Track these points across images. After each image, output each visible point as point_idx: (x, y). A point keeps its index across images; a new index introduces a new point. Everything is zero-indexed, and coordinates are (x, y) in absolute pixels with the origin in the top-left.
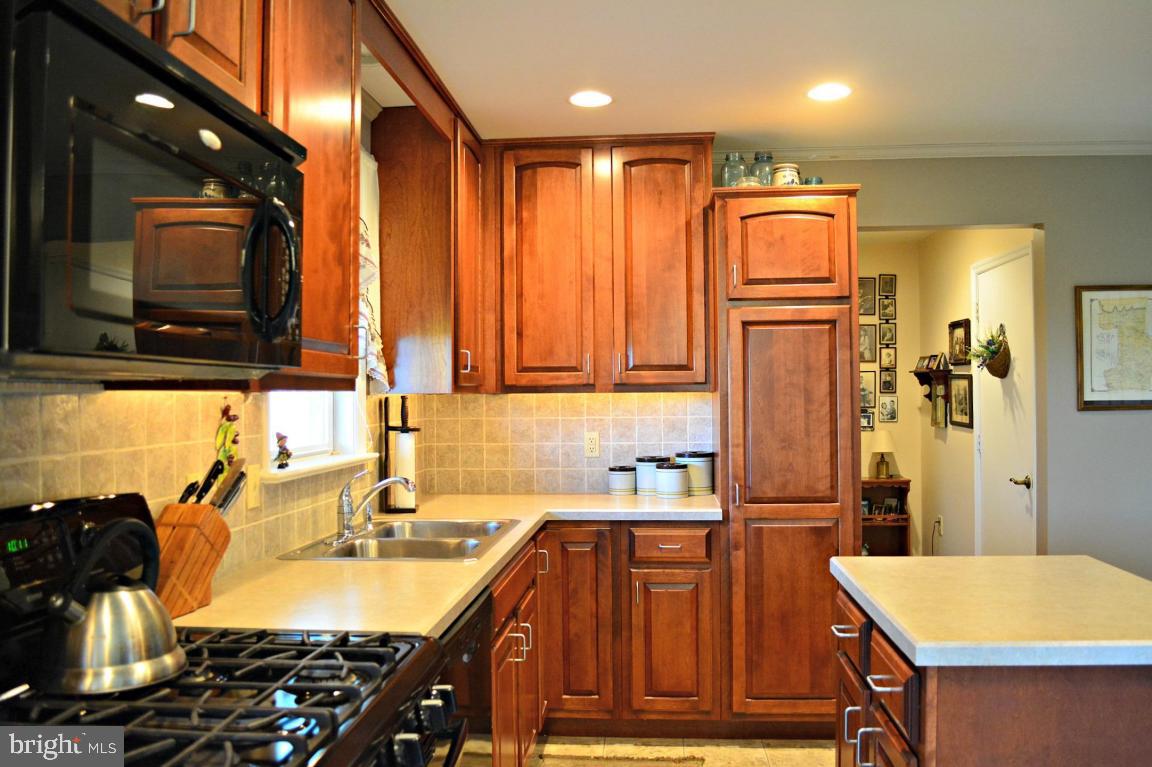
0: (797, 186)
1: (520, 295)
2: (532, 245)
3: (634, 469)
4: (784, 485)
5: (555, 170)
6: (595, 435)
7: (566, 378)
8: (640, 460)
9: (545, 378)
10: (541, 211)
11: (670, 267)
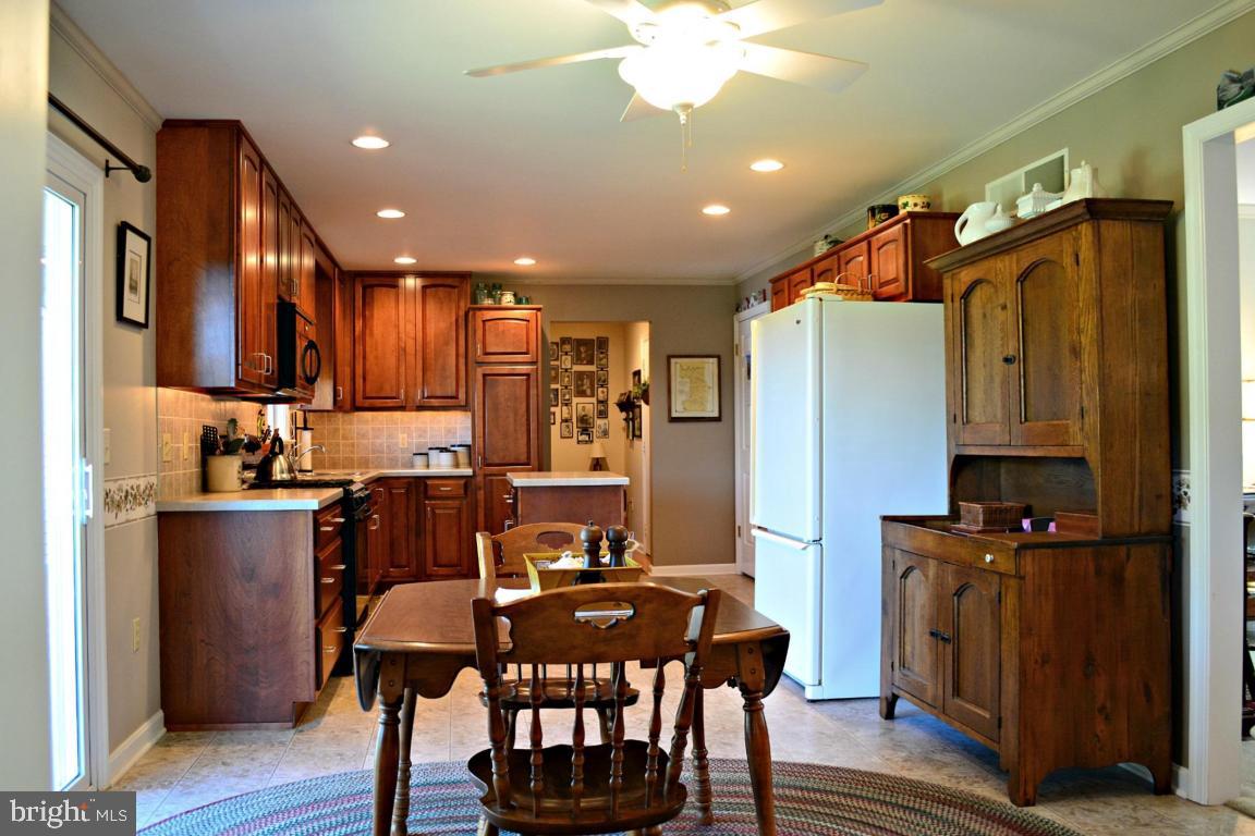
0: (512, 305)
1: (364, 358)
2: (371, 330)
3: (427, 454)
4: (504, 458)
5: (384, 289)
6: (405, 435)
7: (390, 403)
8: (430, 449)
9: (378, 403)
10: (375, 312)
11: (447, 343)
